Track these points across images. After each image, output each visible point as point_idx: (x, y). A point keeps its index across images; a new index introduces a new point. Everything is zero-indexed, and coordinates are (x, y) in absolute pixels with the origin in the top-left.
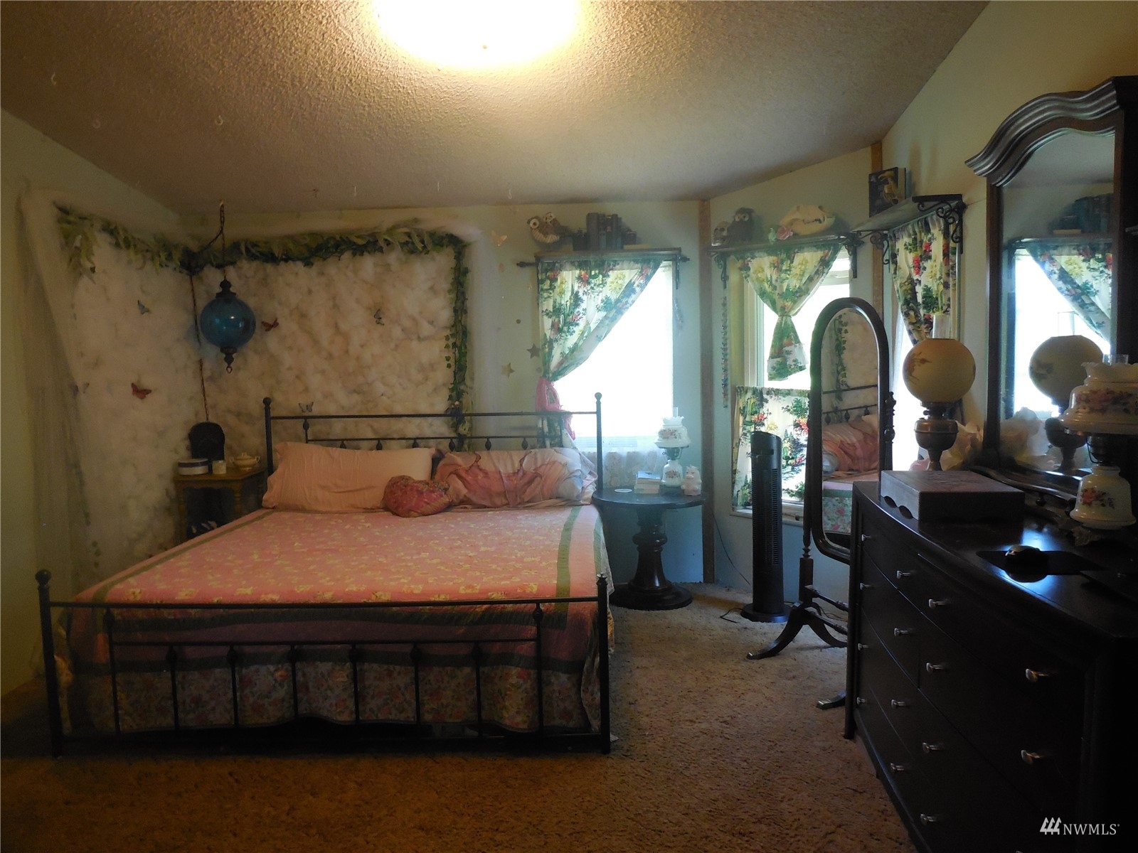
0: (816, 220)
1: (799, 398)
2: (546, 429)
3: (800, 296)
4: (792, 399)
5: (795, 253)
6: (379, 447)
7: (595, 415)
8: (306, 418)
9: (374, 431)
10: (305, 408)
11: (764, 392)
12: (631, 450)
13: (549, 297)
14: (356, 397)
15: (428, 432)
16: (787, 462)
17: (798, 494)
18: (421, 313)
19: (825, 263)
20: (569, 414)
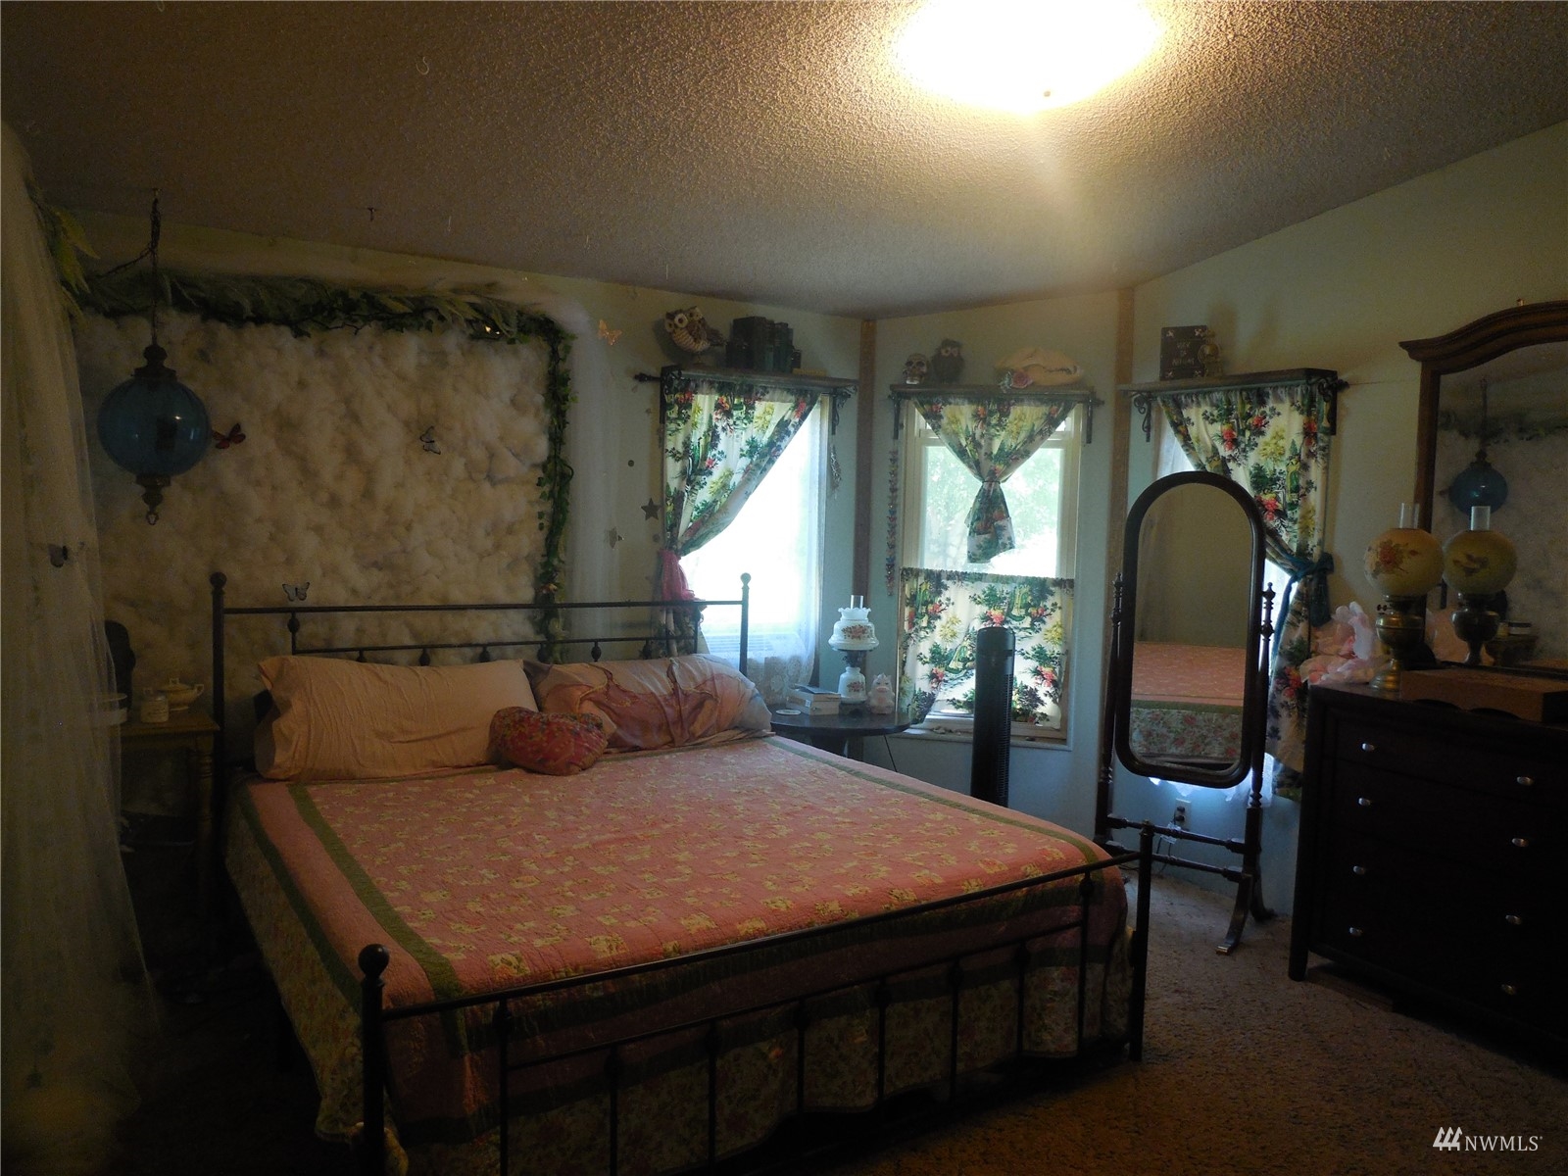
0: (1062, 370)
1: (993, 585)
2: (672, 627)
3: (1017, 459)
4: (985, 586)
5: (1010, 405)
6: (424, 661)
7: (740, 606)
8: (294, 611)
9: (415, 635)
10: (292, 592)
11: (944, 576)
12: (769, 654)
13: (677, 430)
14: (377, 577)
15: (507, 635)
16: (965, 665)
17: (968, 704)
18: (501, 439)
19: (1053, 422)
20: (704, 604)
